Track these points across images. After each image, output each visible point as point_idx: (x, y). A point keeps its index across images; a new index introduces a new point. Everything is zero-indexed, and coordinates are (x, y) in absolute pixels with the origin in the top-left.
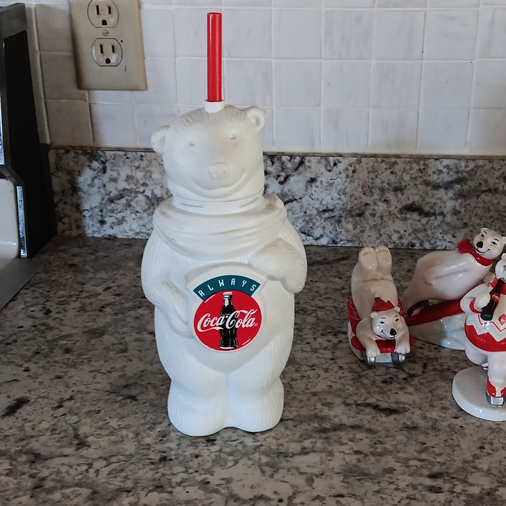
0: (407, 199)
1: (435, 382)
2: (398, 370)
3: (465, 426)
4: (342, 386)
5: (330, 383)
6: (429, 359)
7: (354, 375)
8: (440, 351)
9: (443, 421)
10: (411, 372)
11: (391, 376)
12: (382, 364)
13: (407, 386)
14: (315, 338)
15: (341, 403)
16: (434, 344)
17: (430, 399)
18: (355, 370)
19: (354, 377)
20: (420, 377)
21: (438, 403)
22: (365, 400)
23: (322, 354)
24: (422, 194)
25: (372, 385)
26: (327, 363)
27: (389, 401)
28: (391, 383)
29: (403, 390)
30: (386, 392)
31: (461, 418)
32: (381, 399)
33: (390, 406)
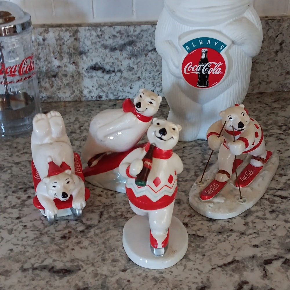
0: (91, 61)
1: (109, 231)
2: (77, 222)
3: (132, 280)
4: (22, 249)
5: (12, 247)
6: (106, 206)
7: (36, 234)
8: (115, 197)
9: (111, 277)
10: (88, 223)
11: (70, 230)
12: (64, 218)
13: (83, 239)
14: (6, 197)
15: (18, 269)
16: (110, 190)
17: (102, 252)
18: (37, 228)
19: (35, 236)
20: (96, 227)
21: (109, 255)
22: (43, 262)
23: (9, 214)
24: (102, 55)
25: (51, 243)
26: (13, 223)
27: (65, 260)
28: (69, 238)
29: (79, 245)
30: (63, 249)
31: (128, 271)
32: (57, 259)
33: (65, 265)
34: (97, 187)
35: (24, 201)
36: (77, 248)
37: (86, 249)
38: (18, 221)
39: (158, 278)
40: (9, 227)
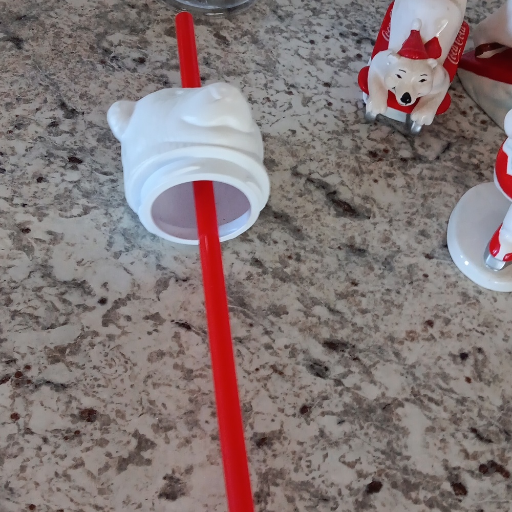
1: (444, 183)
2: (405, 140)
3: (431, 277)
4: (309, 139)
5: (296, 127)
6: (462, 137)
7: (338, 126)
8: (485, 130)
9: (406, 255)
10: (421, 151)
11: (389, 148)
12: (390, 123)
13: (398, 173)
15: (289, 168)
16: (485, 113)
17: (414, 210)
18: (345, 117)
19: (336, 129)
20: (427, 165)
21: (422, 220)
22: (325, 175)
25: (352, 153)
27: (357, 191)
28: (380, 160)
29: (388, 179)
30: (363, 172)
31: (435, 261)
32: (348, 183)
33: (352, 199)
34: (469, 95)
35: (349, 59)
36: (382, 182)
37: (395, 191)
38: (325, 89)
39: (469, 298)
40: (308, 93)
